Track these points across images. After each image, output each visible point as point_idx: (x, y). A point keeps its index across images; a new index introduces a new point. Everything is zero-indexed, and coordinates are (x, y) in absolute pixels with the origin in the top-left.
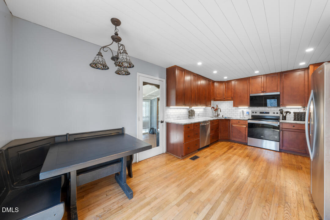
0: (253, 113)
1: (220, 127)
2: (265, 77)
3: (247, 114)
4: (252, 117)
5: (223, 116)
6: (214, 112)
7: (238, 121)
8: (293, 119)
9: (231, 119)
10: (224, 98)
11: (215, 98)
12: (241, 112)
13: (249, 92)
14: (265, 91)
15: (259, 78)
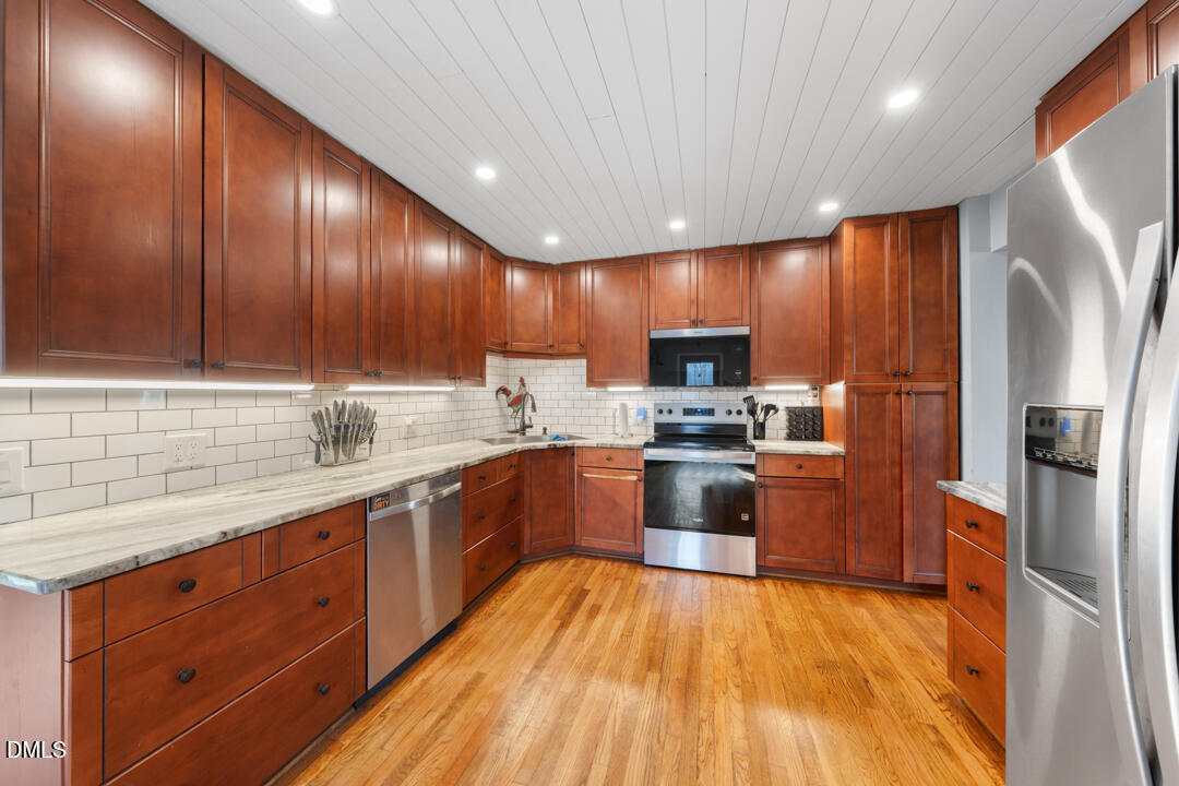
0: (661, 412)
1: (526, 491)
2: (701, 258)
3: (640, 418)
4: (656, 431)
5: (545, 429)
6: (511, 410)
7: (605, 454)
8: (784, 433)
9: (579, 443)
10: (550, 343)
11: (508, 340)
12: (616, 409)
13: (645, 321)
14: (701, 322)
15: (681, 260)
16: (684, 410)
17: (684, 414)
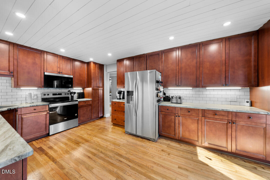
0: (45, 95)
7: (33, 108)
14: (61, 73)
16: (53, 94)
17: (53, 95)
